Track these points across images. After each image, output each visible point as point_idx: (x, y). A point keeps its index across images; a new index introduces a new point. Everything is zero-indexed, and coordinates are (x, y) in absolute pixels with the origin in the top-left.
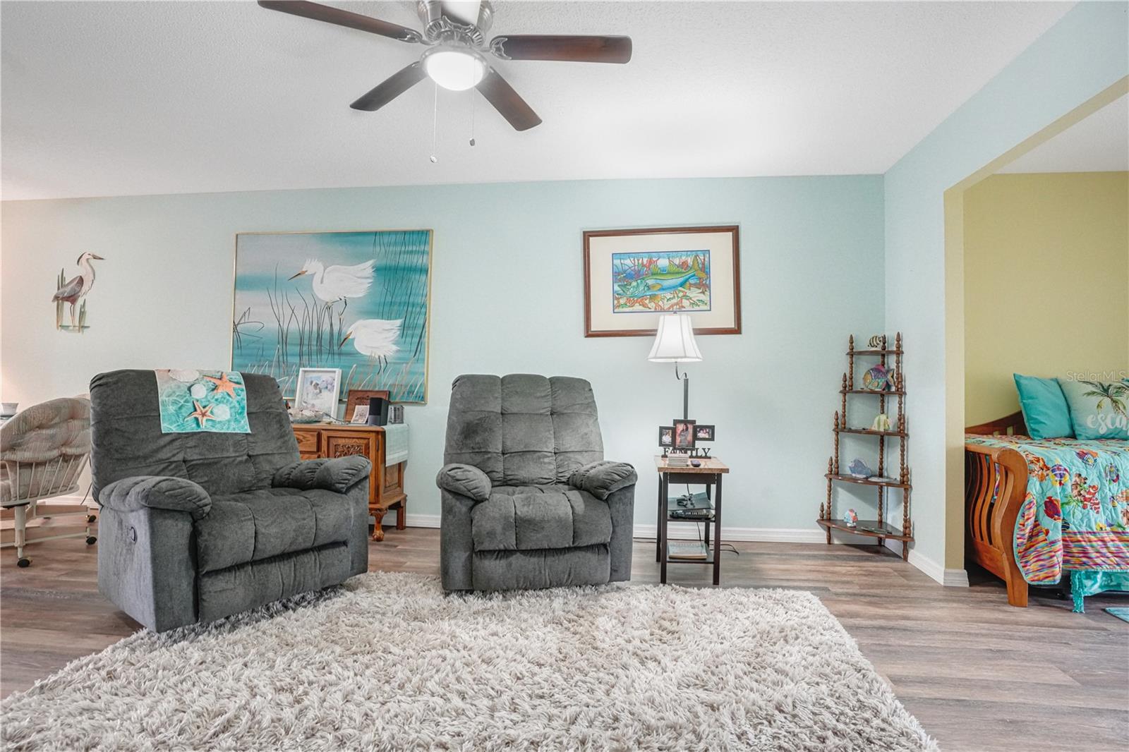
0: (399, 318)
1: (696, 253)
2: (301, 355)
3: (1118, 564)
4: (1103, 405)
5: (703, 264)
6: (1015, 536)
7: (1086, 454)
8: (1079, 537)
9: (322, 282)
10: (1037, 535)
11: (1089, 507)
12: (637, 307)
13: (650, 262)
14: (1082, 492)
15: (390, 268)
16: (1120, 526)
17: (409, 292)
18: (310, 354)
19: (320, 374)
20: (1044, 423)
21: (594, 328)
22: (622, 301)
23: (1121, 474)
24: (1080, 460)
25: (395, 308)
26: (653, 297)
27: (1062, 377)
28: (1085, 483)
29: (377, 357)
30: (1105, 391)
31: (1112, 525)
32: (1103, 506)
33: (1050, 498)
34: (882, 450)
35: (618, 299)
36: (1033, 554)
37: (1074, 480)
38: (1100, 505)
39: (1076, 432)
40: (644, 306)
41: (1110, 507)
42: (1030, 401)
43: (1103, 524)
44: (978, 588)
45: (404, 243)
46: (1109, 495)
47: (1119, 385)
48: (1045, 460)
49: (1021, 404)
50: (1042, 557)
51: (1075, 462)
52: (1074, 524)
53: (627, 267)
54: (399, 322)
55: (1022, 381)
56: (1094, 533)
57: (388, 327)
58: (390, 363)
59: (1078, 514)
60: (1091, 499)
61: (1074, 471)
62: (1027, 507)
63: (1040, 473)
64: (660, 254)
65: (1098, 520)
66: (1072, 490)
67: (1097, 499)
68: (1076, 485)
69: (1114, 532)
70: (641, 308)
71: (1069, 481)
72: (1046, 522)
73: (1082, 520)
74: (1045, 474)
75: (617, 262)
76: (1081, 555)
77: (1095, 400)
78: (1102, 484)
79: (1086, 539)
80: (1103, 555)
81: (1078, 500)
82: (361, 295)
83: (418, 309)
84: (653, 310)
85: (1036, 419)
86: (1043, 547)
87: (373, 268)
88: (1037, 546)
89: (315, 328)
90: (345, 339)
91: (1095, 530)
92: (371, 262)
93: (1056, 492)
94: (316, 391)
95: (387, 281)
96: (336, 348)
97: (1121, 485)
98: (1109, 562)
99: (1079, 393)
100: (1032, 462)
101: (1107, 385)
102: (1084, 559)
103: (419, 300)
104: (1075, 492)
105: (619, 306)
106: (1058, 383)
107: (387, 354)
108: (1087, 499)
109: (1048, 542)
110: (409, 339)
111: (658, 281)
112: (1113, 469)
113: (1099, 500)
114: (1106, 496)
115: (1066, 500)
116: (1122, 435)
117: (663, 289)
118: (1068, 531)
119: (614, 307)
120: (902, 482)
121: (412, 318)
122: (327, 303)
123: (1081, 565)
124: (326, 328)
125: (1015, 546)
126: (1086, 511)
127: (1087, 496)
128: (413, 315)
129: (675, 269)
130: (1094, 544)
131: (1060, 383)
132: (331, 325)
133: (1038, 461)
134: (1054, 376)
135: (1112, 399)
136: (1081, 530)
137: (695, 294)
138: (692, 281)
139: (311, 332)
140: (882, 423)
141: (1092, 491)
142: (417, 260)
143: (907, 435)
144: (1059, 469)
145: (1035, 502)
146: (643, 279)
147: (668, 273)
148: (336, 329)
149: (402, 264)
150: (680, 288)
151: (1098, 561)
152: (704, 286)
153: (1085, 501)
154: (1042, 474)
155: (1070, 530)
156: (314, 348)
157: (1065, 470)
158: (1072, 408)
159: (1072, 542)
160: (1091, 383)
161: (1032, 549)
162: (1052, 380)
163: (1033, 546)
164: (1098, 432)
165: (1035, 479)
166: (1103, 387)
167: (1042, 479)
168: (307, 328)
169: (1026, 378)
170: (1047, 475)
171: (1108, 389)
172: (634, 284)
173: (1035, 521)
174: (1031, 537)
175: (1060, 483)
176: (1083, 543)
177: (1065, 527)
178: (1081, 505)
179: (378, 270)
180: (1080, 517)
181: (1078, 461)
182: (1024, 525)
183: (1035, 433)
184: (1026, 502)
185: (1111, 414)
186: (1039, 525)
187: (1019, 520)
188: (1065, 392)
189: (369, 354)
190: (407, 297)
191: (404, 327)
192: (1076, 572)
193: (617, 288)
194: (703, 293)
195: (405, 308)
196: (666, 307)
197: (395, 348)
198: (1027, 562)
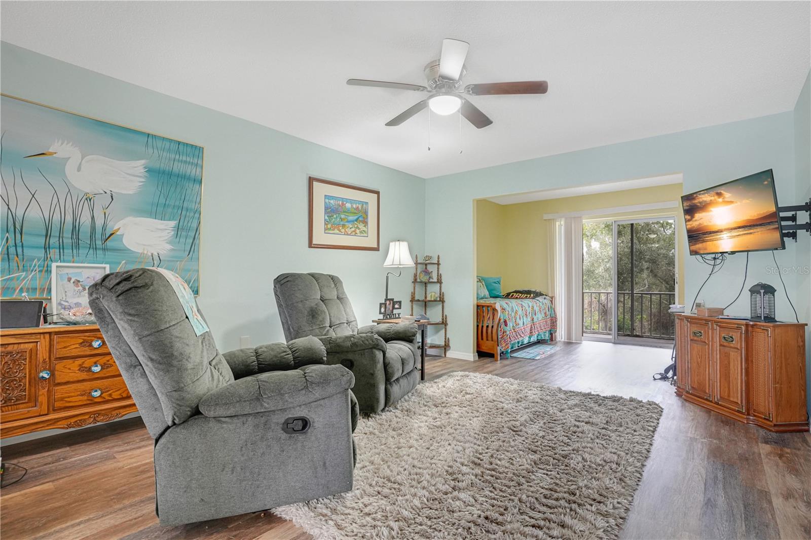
0: (173, 220)
1: (362, 203)
2: (47, 248)
5: (365, 210)
6: (499, 335)
9: (79, 170)
12: (336, 231)
13: (343, 204)
15: (164, 172)
17: (183, 197)
18: (61, 247)
19: (80, 270)
21: (314, 242)
22: (329, 226)
25: (170, 210)
26: (344, 226)
29: (150, 254)
33: (505, 320)
34: (425, 309)
35: (327, 225)
40: (339, 231)
44: (482, 359)
45: (178, 152)
50: (506, 341)
53: (332, 205)
54: (173, 223)
57: (162, 227)
58: (165, 261)
64: (348, 200)
70: (338, 232)
74: (503, 311)
75: (327, 200)
82: (131, 192)
83: (192, 214)
84: (343, 234)
87: (145, 168)
88: (504, 337)
89: (69, 219)
90: (112, 234)
92: (143, 162)
94: (77, 289)
95: (160, 184)
96: (99, 243)
103: (193, 206)
105: (327, 229)
107: (161, 252)
109: (506, 335)
110: (182, 240)
111: (347, 217)
117: (348, 222)
119: (325, 230)
120: (443, 322)
121: (186, 222)
122: (86, 194)
124: (85, 219)
128: (187, 219)
129: (353, 210)
132: (93, 218)
135: (482, 284)
137: (361, 226)
138: (360, 219)
139: (62, 223)
140: (433, 296)
142: (190, 171)
143: (444, 301)
146: (339, 214)
147: (351, 212)
148: (99, 222)
149: (176, 170)
150: (355, 222)
152: (365, 222)
156: (67, 241)
167: (503, 313)
168: (57, 217)
172: (335, 216)
179: (150, 171)
180: (509, 325)
182: (501, 330)
184: (501, 322)
187: (499, 329)
189: (140, 251)
190: (182, 202)
191: (178, 229)
193: (327, 218)
194: (365, 226)
195: (180, 212)
196: (349, 233)
197: (169, 247)
198: (502, 344)
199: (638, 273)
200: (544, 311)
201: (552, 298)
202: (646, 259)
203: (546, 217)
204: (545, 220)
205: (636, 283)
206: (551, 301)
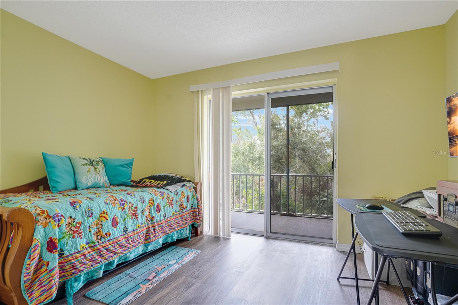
3: (92, 266)
4: (90, 170)
6: (23, 275)
7: (75, 202)
8: (70, 258)
10: (41, 268)
11: (76, 236)
14: (72, 228)
16: (93, 242)
20: (60, 182)
23: (93, 212)
24: (72, 207)
27: (72, 156)
28: (74, 222)
30: (92, 163)
31: (89, 243)
32: (84, 233)
33: (51, 238)
36: (37, 284)
37: (67, 221)
38: (83, 233)
39: (78, 186)
41: (88, 232)
42: (52, 169)
43: (84, 244)
46: (88, 225)
47: (97, 160)
48: (49, 211)
49: (46, 171)
50: (43, 284)
51: (68, 208)
52: (67, 250)
55: (47, 157)
56: (79, 252)
59: (70, 243)
60: (77, 231)
61: (68, 215)
62: (33, 250)
63: (44, 222)
65: (81, 243)
66: (66, 228)
67: (81, 230)
68: (69, 224)
69: (90, 247)
71: (64, 223)
72: (48, 256)
73: (72, 246)
74: (48, 221)
76: (72, 269)
77: (87, 167)
78: (84, 220)
79: (74, 258)
80: (84, 264)
81: (70, 234)
85: (54, 180)
86: (44, 276)
88: (40, 277)
91: (80, 250)
93: (55, 233)
97: (94, 218)
98: (87, 266)
99: (79, 164)
100: (39, 215)
101: (93, 160)
102: (73, 271)
104: (68, 229)
106: (69, 159)
108: (75, 232)
109: (48, 271)
112: (90, 209)
113: (82, 230)
114: (86, 226)
115: (62, 236)
116: (98, 185)
118: (63, 256)
123: (71, 275)
125: (22, 283)
126: (74, 239)
127: (75, 230)
130: (79, 259)
131: (71, 159)
133: (43, 213)
134: (67, 155)
135: (94, 167)
136: (71, 253)
141: (78, 226)
144: (57, 216)
145: (39, 244)
151: (81, 268)
153: (74, 233)
154: (46, 222)
155: (65, 255)
157: (62, 216)
158: (76, 173)
159: (66, 262)
160: (85, 159)
161: (37, 280)
162: (67, 157)
163: (38, 277)
164: (88, 185)
165: (40, 227)
166: (91, 161)
167: (45, 226)
169: (50, 156)
170: (50, 222)
171: (93, 162)
173: (39, 258)
174: (35, 272)
175: (59, 226)
176: (73, 261)
177: (61, 254)
178: (71, 236)
180: (70, 245)
181: (70, 208)
182: (29, 265)
183: (54, 189)
184: (32, 246)
185: (94, 175)
186: (42, 260)
187: (27, 261)
188: (73, 164)
192: (69, 280)
198: (32, 291)
199: (292, 158)
200: (179, 203)
201: (196, 184)
202: (298, 148)
203: (193, 88)
204: (192, 92)
205: (292, 166)
206: (195, 189)
